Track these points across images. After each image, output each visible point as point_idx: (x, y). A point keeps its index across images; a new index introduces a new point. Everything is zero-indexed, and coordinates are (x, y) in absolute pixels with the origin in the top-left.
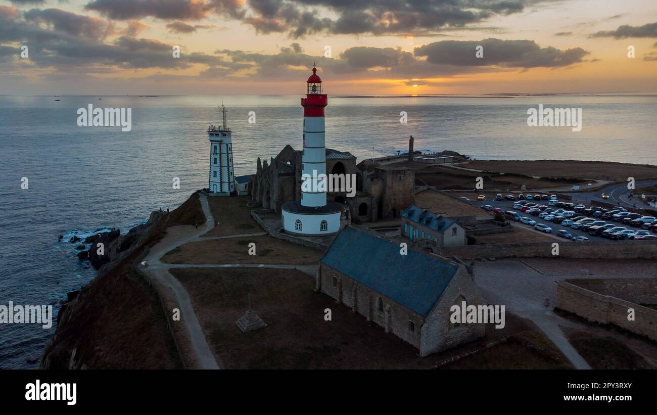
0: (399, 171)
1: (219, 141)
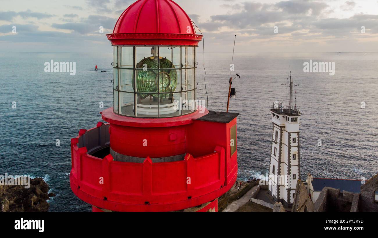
1: (280, 127)
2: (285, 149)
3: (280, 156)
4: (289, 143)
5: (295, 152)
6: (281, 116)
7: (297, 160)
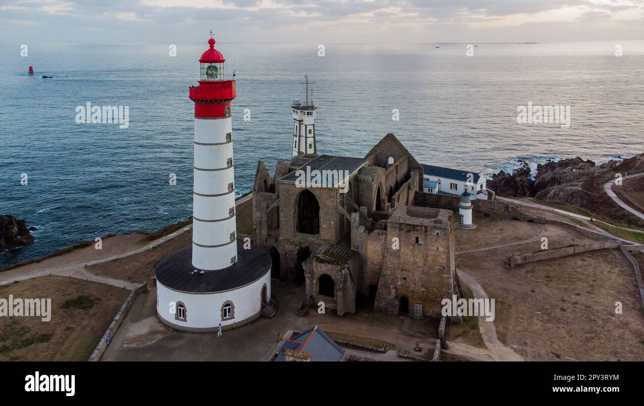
0: (414, 226)
1: (299, 121)
2: (303, 139)
3: (299, 147)
4: (306, 134)
5: (311, 142)
6: (299, 111)
7: (313, 149)
